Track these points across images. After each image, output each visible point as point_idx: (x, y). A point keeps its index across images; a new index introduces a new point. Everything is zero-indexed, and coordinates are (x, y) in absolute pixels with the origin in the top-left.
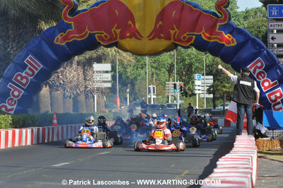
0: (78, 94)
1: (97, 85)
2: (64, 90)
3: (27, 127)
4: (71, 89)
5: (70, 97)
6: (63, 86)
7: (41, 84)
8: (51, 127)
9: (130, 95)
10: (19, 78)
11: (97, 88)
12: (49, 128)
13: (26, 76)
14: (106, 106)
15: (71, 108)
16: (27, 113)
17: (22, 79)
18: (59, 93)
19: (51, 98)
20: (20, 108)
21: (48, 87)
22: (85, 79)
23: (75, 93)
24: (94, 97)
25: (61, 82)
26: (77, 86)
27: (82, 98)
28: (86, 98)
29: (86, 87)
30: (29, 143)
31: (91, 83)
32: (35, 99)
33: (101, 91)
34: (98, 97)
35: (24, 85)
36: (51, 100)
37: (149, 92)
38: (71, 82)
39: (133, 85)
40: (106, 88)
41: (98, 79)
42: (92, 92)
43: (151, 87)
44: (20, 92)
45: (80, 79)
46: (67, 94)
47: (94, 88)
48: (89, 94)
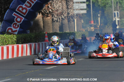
0: (62, 19)
1: (76, 12)
2: (53, 16)
3: (27, 43)
4: (57, 15)
5: (57, 21)
6: (52, 13)
7: (36, 13)
8: (44, 43)
9: (101, 18)
10: (21, 9)
11: (76, 14)
12: (42, 44)
13: (25, 8)
14: (83, 27)
15: (58, 29)
16: (26, 33)
17: (22, 10)
18: (49, 18)
19: (43, 22)
20: (22, 30)
21: (41, 14)
22: (67, 8)
23: (60, 18)
24: (74, 21)
25: (51, 10)
26: (62, 14)
27: (66, 21)
28: (69, 21)
29: (68, 14)
30: (28, 54)
31: (72, 11)
32: (32, 23)
33: (79, 16)
34: (77, 21)
35: (24, 14)
36: (43, 24)
37: (115, 16)
38: (57, 10)
39: (103, 11)
40: (83, 14)
41: (77, 8)
42: (72, 17)
43: (116, 12)
44: (21, 19)
45: (64, 8)
46: (55, 19)
47: (74, 14)
48: (70, 18)
